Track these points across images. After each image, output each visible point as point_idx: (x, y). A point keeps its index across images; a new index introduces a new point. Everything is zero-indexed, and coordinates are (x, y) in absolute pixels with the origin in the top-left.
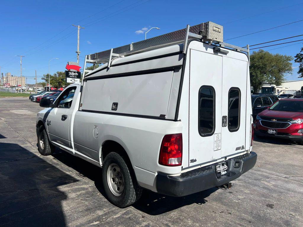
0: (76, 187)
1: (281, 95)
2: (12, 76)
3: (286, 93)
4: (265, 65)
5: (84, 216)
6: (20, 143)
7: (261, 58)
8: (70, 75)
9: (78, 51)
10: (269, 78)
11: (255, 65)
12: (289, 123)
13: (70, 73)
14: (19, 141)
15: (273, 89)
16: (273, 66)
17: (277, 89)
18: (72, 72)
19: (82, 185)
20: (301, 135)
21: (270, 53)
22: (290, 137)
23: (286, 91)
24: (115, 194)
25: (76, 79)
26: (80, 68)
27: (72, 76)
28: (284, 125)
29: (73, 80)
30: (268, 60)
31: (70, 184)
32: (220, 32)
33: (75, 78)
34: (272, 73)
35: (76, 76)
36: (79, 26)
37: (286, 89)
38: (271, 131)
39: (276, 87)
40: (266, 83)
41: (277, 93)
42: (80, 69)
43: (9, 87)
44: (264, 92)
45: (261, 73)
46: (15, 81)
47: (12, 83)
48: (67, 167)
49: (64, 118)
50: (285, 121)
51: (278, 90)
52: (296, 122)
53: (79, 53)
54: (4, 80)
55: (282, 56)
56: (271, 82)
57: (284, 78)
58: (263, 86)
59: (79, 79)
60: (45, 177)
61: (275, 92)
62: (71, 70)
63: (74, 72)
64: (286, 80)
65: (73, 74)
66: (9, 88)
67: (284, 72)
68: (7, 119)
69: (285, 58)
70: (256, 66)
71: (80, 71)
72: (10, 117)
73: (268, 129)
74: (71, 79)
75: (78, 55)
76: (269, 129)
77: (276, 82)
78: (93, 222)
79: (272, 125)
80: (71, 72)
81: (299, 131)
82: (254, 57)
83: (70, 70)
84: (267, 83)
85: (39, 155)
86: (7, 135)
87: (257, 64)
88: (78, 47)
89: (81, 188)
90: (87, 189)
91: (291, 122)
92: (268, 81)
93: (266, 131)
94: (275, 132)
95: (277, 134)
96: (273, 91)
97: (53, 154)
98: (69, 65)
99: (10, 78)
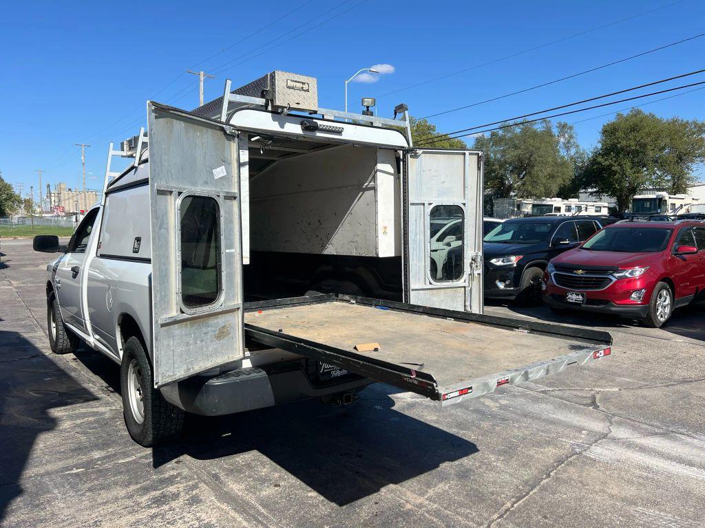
0: (83, 410)
1: (681, 217)
2: (70, 190)
3: (694, 211)
4: (644, 146)
5: (60, 460)
6: (24, 331)
7: (634, 129)
10: (653, 177)
11: (619, 146)
12: (610, 277)
14: (24, 326)
15: (660, 202)
16: (664, 148)
17: (669, 202)
19: (97, 407)
20: (639, 304)
21: (658, 116)
22: (613, 309)
23: (692, 207)
24: (138, 420)
28: (600, 282)
30: (649, 134)
31: (75, 405)
32: (308, 91)
34: (660, 163)
36: (202, 73)
37: (695, 202)
38: (573, 297)
39: (667, 198)
40: (647, 189)
41: (670, 211)
43: (63, 214)
44: (638, 211)
45: (634, 164)
46: (71, 201)
47: (69, 206)
48: (91, 374)
49: (75, 272)
50: (603, 274)
51: (673, 205)
52: (627, 274)
54: (53, 199)
55: (687, 123)
56: (659, 185)
57: (692, 174)
58: (637, 197)
60: (31, 393)
61: (666, 210)
64: (699, 180)
66: (62, 217)
67: (692, 161)
68: (23, 283)
69: (695, 127)
70: (622, 149)
72: (31, 279)
73: (567, 292)
76: (569, 291)
77: (674, 185)
78: (72, 470)
79: (574, 283)
81: (632, 296)
82: (615, 129)
84: (651, 187)
85: (48, 352)
86: (7, 315)
87: (624, 143)
89: (93, 412)
90: (103, 413)
91: (617, 275)
92: (652, 183)
93: (563, 297)
94: (580, 297)
95: (586, 304)
96: (660, 207)
97: (79, 350)
99: (64, 195)
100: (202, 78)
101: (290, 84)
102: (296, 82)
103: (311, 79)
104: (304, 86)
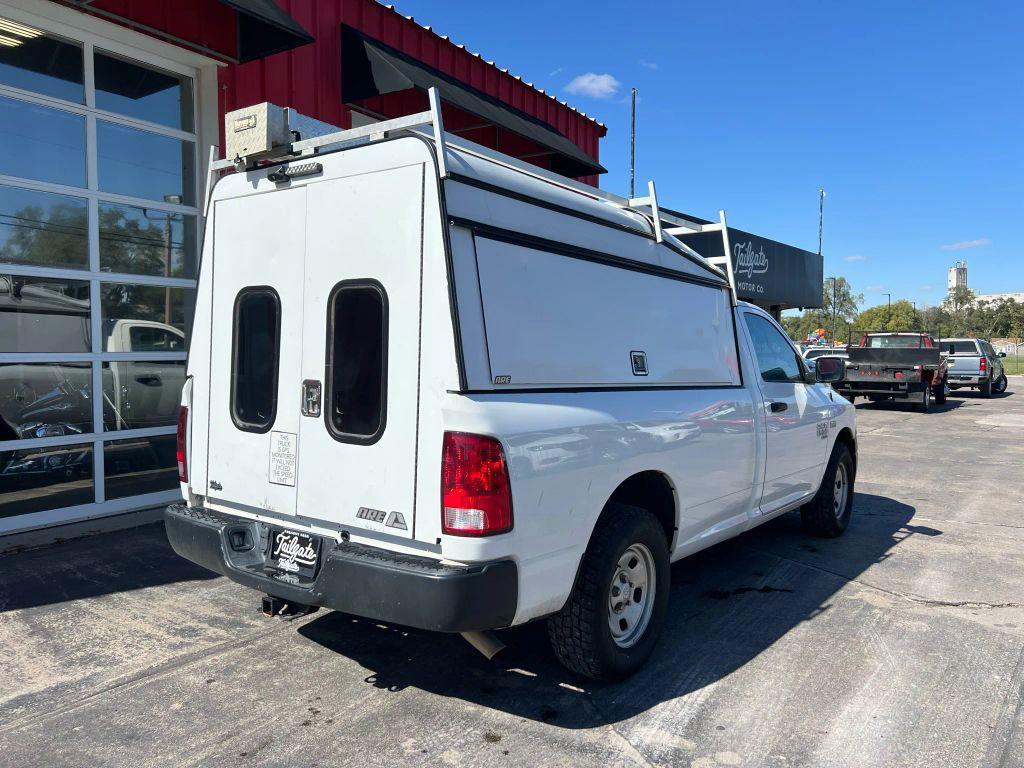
32: (255, 126)
101: (237, 125)
102: (242, 120)
103: (260, 106)
104: (250, 122)
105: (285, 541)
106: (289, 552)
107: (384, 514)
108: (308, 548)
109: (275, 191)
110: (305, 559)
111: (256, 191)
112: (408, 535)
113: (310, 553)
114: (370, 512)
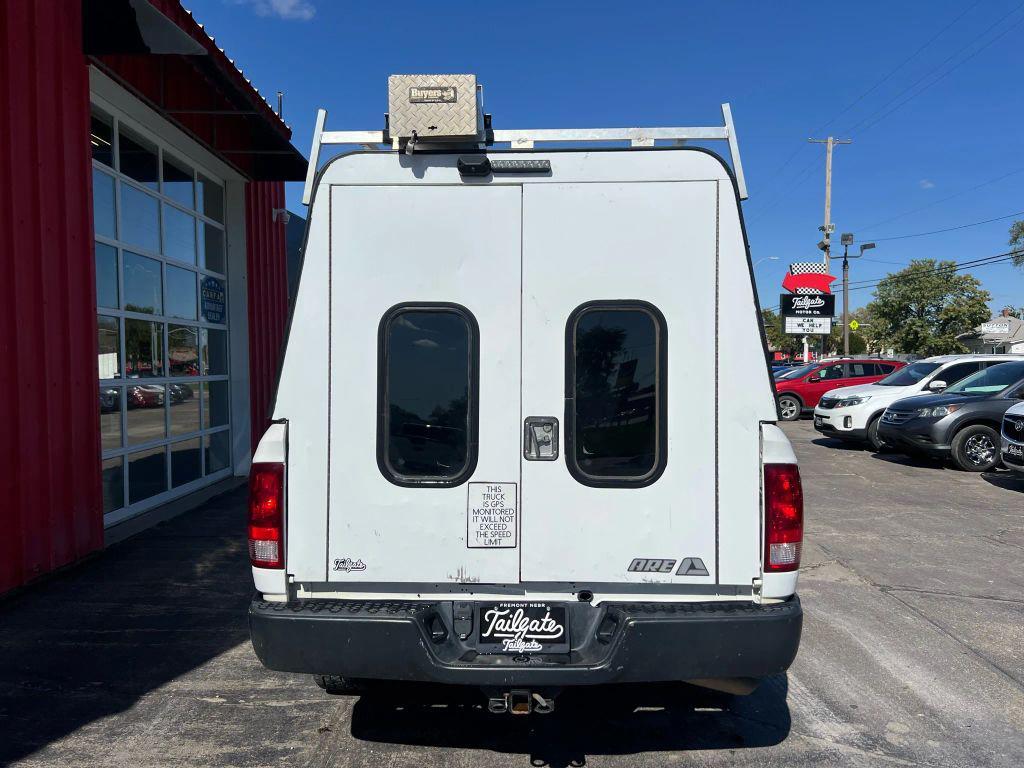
8: (796, 309)
9: (827, 223)
13: (797, 302)
18: (804, 296)
25: (817, 321)
26: (834, 279)
27: (803, 309)
29: (806, 325)
32: (454, 100)
33: (812, 315)
35: (817, 309)
36: (831, 139)
42: (832, 284)
53: (830, 231)
59: (828, 320)
62: (801, 291)
63: (812, 297)
65: (807, 303)
71: (832, 291)
74: (800, 320)
75: (828, 236)
80: (799, 296)
83: (796, 290)
88: (828, 211)
98: (792, 273)
100: (830, 147)
101: (415, 94)
102: (428, 89)
103: (462, 78)
104: (445, 94)
105: (500, 617)
106: (513, 629)
107: (672, 563)
108: (545, 620)
109: (461, 185)
110: (543, 633)
111: (419, 181)
112: (710, 580)
113: (551, 625)
114: (650, 563)
